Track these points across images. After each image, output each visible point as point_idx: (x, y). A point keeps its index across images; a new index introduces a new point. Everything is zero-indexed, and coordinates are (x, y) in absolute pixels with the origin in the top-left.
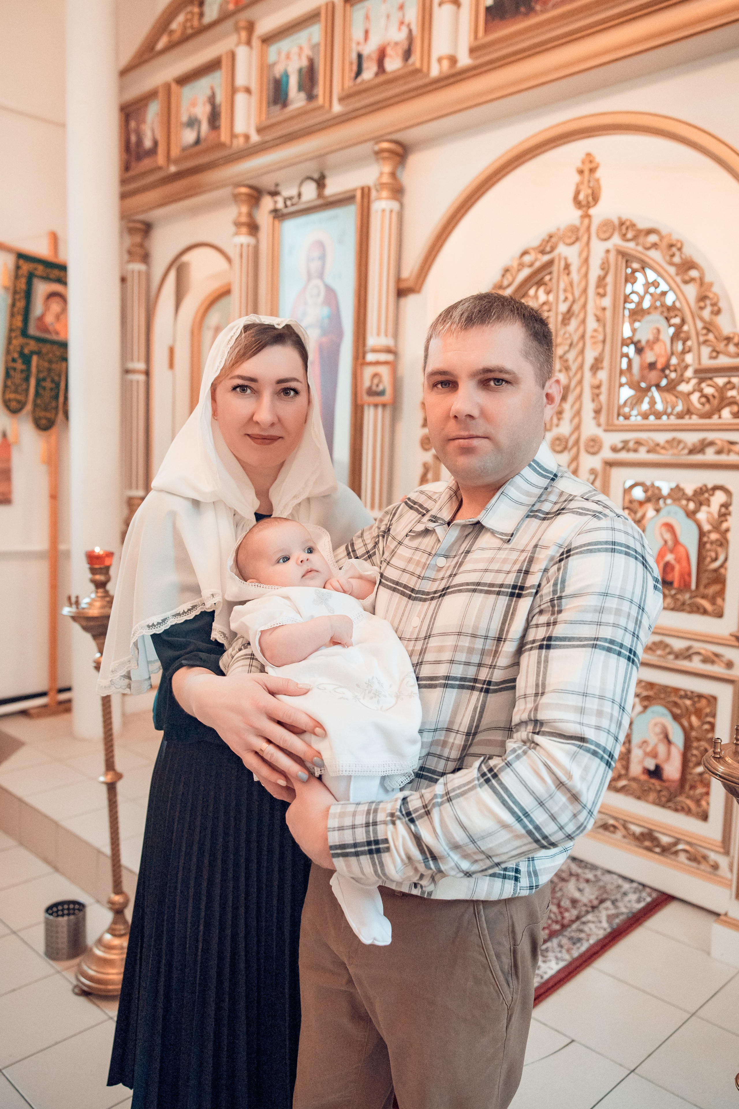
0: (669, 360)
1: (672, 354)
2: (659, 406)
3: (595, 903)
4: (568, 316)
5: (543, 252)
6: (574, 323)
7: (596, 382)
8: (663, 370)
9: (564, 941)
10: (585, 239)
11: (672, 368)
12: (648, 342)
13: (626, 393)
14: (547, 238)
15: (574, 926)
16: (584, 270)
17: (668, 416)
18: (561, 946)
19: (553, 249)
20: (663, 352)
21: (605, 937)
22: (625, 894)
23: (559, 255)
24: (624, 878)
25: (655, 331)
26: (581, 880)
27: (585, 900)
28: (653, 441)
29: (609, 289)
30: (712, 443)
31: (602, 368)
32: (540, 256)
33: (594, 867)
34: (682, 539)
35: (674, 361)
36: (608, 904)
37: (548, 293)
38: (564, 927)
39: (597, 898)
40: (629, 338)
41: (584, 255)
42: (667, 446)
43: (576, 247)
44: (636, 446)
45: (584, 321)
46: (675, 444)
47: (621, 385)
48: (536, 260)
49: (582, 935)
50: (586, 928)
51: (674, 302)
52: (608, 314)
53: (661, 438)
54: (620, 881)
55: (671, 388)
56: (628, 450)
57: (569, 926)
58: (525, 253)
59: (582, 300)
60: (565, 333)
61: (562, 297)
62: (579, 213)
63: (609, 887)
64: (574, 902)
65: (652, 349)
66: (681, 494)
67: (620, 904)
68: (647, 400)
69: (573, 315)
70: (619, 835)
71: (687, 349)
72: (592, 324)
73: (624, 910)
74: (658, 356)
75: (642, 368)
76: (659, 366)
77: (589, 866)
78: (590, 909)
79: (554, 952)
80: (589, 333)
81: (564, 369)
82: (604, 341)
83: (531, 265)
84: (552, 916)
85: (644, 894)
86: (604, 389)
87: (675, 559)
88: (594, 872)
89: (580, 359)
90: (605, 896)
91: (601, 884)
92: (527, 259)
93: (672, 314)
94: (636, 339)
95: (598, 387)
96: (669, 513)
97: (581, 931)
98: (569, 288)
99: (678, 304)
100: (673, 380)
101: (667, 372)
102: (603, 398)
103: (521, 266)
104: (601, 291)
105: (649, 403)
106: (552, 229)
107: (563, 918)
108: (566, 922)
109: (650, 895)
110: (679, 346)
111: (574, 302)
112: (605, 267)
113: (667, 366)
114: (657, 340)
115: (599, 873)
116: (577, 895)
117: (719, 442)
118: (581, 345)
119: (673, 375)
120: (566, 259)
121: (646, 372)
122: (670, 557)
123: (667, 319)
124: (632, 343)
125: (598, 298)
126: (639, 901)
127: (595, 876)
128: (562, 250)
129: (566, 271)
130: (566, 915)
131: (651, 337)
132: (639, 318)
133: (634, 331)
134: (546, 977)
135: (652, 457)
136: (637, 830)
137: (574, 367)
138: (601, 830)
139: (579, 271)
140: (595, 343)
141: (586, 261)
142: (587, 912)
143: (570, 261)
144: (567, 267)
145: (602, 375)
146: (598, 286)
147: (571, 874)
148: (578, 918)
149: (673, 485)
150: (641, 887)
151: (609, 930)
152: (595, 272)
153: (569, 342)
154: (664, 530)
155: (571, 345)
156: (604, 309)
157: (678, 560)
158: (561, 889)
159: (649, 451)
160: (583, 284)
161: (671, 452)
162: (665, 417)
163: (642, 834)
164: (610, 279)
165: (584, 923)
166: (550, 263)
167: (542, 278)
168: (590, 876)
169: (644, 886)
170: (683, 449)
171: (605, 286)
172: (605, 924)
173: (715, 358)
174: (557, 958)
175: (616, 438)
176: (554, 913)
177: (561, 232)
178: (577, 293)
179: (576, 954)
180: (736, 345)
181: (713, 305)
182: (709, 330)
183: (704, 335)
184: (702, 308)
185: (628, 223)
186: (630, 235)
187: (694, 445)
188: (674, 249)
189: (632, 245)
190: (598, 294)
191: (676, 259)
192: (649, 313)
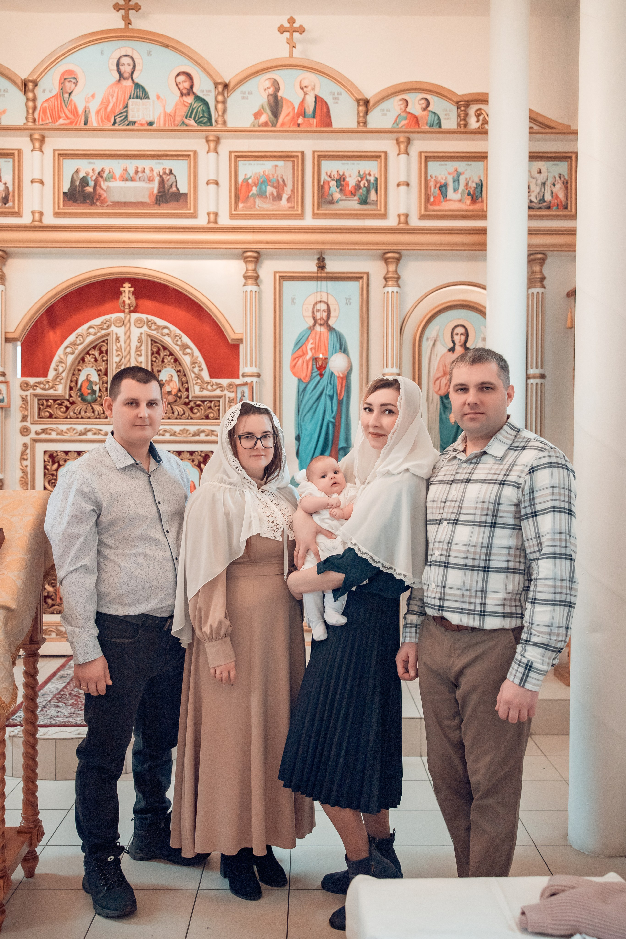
4: (119, 364)
5: (104, 329)
8: (175, 396)
10: (128, 325)
12: (166, 381)
14: (105, 322)
16: (127, 341)
19: (108, 328)
20: (175, 387)
23: (114, 332)
25: (170, 376)
28: (173, 430)
29: (143, 352)
32: (102, 331)
41: (128, 333)
42: (181, 433)
46: (185, 432)
48: (98, 332)
53: (177, 428)
58: (91, 328)
65: (169, 385)
74: (172, 388)
75: (164, 394)
76: (173, 393)
83: (95, 335)
92: (93, 331)
103: (89, 334)
104: (139, 353)
106: (107, 318)
112: (140, 340)
114: (171, 380)
120: (116, 334)
121: (166, 395)
125: (137, 356)
128: (114, 329)
129: (117, 341)
131: (168, 379)
135: (174, 438)
139: (125, 342)
141: (129, 337)
143: (118, 335)
144: (118, 339)
146: (136, 350)
152: (134, 343)
159: (171, 435)
160: (128, 348)
161: (183, 436)
164: (143, 348)
166: (108, 334)
170: (189, 434)
171: (141, 351)
173: (202, 391)
177: (113, 320)
178: (124, 352)
180: (212, 386)
181: (199, 367)
182: (198, 378)
183: (195, 380)
184: (194, 367)
185: (152, 322)
186: (153, 327)
187: (194, 432)
188: (178, 338)
189: (155, 332)
190: (138, 354)
191: (179, 343)
192: (165, 367)
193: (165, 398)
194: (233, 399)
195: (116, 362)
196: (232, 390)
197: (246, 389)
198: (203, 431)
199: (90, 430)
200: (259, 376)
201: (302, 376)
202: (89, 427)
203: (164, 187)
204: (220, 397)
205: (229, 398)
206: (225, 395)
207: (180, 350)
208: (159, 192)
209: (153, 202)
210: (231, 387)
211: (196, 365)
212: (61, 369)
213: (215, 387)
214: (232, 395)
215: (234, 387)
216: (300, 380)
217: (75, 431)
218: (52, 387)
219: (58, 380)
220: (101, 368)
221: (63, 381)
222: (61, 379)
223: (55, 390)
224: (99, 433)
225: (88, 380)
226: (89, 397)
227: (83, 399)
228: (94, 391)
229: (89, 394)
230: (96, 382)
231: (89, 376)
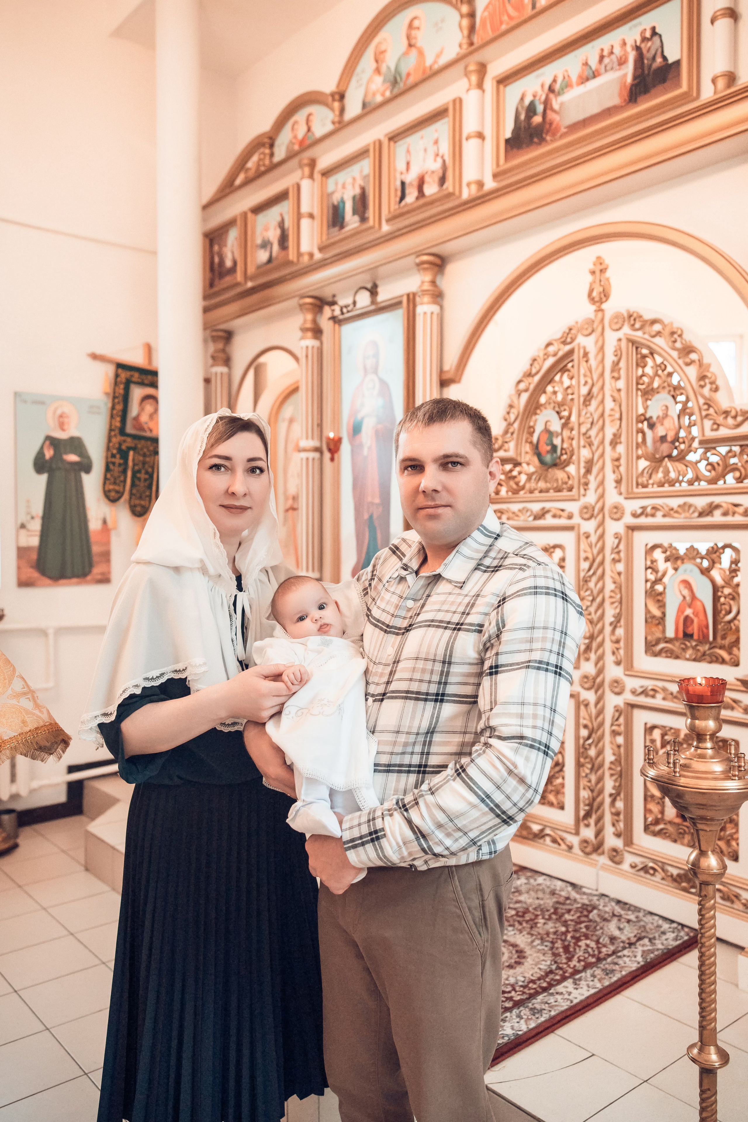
0: (678, 433)
1: (680, 428)
2: (673, 475)
3: (633, 940)
4: (588, 398)
5: (564, 343)
6: (594, 403)
7: (616, 456)
8: (673, 442)
9: (598, 972)
10: (600, 329)
11: (681, 440)
12: (658, 417)
13: (643, 464)
14: (567, 331)
15: (609, 960)
16: (600, 356)
17: (680, 482)
18: (593, 976)
19: (573, 340)
20: (672, 427)
21: (638, 969)
22: (664, 933)
23: (579, 344)
24: (665, 919)
25: (664, 408)
26: (623, 920)
27: (623, 938)
28: (667, 506)
29: (623, 373)
30: (718, 506)
31: (620, 443)
32: (562, 346)
33: (637, 909)
34: (698, 594)
35: (682, 434)
36: (646, 941)
37: (571, 378)
38: (599, 960)
39: (635, 936)
40: (642, 415)
41: (600, 343)
42: (680, 510)
43: (593, 338)
44: (653, 511)
45: (602, 401)
46: (687, 508)
47: (638, 458)
48: (559, 350)
49: (617, 967)
50: (621, 962)
51: (679, 382)
52: (623, 394)
53: (674, 503)
54: (661, 922)
55: (681, 458)
56: (647, 516)
57: (605, 959)
58: (549, 344)
59: (600, 383)
60: (586, 414)
61: (582, 382)
62: (594, 308)
63: (649, 926)
64: (613, 939)
65: (662, 424)
66: (695, 553)
67: (657, 942)
68: (661, 469)
69: (592, 397)
70: (658, 877)
71: (693, 423)
72: (609, 404)
73: (660, 946)
74: (668, 430)
75: (654, 442)
76: (669, 439)
77: (632, 908)
78: (627, 946)
79: (586, 981)
80: (607, 413)
81: (587, 446)
82: (621, 419)
83: (555, 355)
84: (590, 950)
85: (682, 934)
86: (623, 461)
87: (693, 613)
88: (637, 914)
89: (601, 435)
90: (643, 934)
91: (642, 923)
92: (551, 349)
93: (678, 392)
94: (648, 416)
95: (618, 459)
96: (685, 571)
97: (616, 964)
98: (588, 374)
99: (682, 384)
100: (682, 451)
101: (677, 444)
102: (622, 469)
103: (547, 356)
104: (616, 375)
105: (663, 472)
106: (571, 322)
107: (600, 952)
108: (602, 956)
109: (688, 934)
110: (686, 421)
111: (593, 385)
112: (618, 353)
113: (677, 439)
114: (666, 416)
115: (641, 915)
116: (617, 933)
117: (724, 505)
118: (601, 422)
119: (682, 446)
120: (584, 348)
121: (658, 444)
122: (689, 612)
123: (673, 397)
124: (646, 419)
125: (613, 381)
126: (676, 939)
127: (637, 917)
128: (581, 340)
129: (585, 359)
130: (604, 950)
131: (661, 414)
132: (650, 397)
133: (646, 408)
134: (575, 1001)
135: (668, 521)
136: (675, 872)
137: (596, 443)
138: (642, 873)
139: (596, 358)
140: (612, 421)
141: (602, 349)
142: (624, 948)
143: (588, 350)
144: (586, 354)
145: (621, 449)
146: (613, 371)
147: (614, 915)
148: (614, 953)
149: (688, 545)
150: (680, 927)
151: (642, 963)
152: (610, 359)
153: (590, 420)
154: (682, 587)
155: (592, 423)
156: (619, 390)
157: (696, 614)
158: (602, 928)
159: (664, 516)
160: (600, 369)
161: (683, 515)
162: (677, 485)
163: (679, 875)
164: (622, 364)
165: (620, 957)
166: (571, 352)
167: (566, 366)
168: (632, 917)
169: (683, 926)
170: (694, 512)
171: (619, 371)
172: (639, 959)
173: (717, 430)
174: (588, 986)
175: (635, 505)
176: (592, 948)
177: (579, 325)
178: (595, 376)
179: (607, 983)
181: (711, 384)
183: (705, 410)
184: (702, 387)
185: (635, 315)
186: (637, 326)
187: (702, 508)
188: (676, 336)
189: (639, 333)
190: (613, 377)
191: (678, 345)
192: (658, 393)
193: (656, 450)
195: (583, 396)
199: (549, 511)
202: (547, 506)
203: (643, 63)
207: (679, 358)
208: (635, 77)
209: (625, 100)
211: (707, 382)
212: (512, 417)
218: (502, 447)
219: (509, 434)
220: (566, 407)
221: (515, 436)
222: (512, 434)
223: (505, 451)
224: (560, 517)
225: (547, 431)
226: (548, 458)
227: (542, 461)
228: (554, 448)
229: (548, 452)
230: (557, 432)
231: (548, 423)
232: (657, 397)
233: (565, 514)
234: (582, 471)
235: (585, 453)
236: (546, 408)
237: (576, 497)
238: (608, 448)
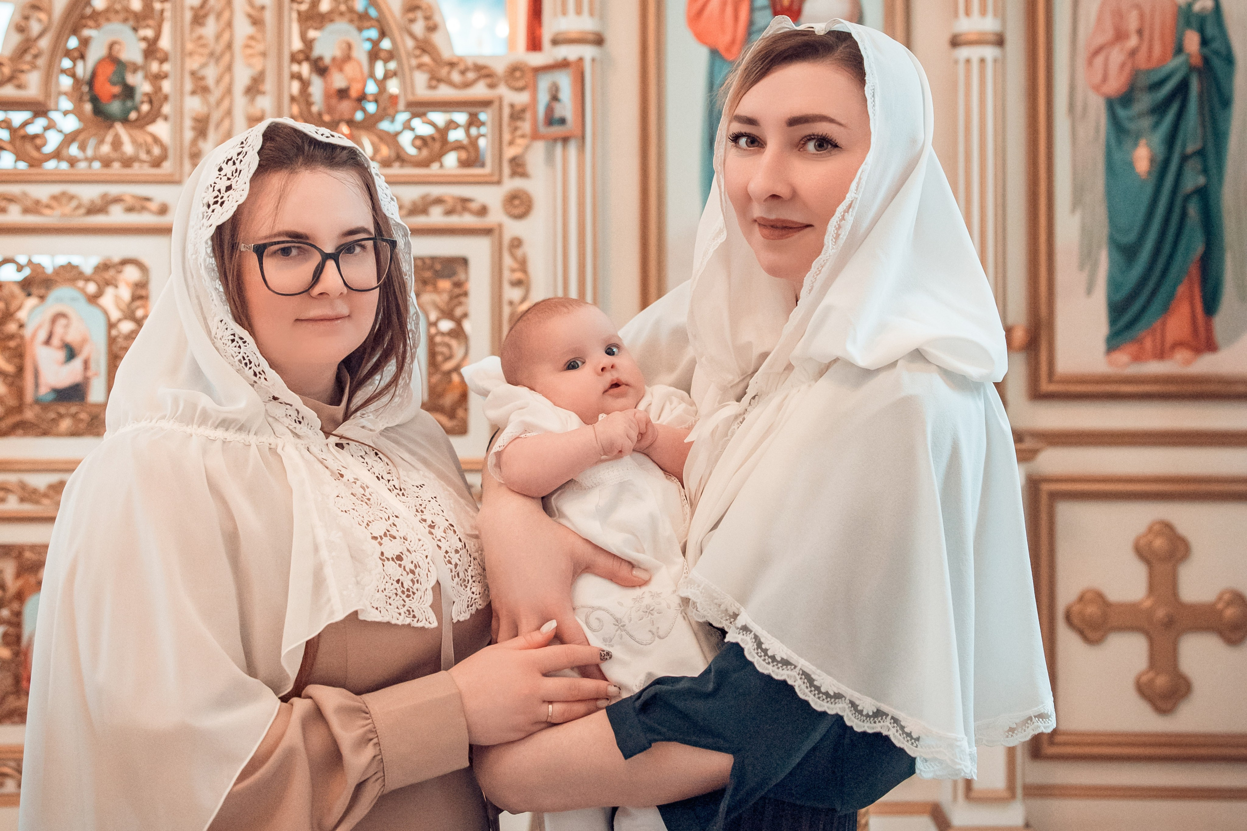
7: (256, 113)
8: (357, 100)
12: (334, 59)
20: (357, 76)
25: (344, 46)
30: (436, 201)
31: (263, 92)
35: (372, 88)
40: (300, 52)
45: (229, 23)
51: (366, 8)
52: (269, 15)
55: (369, 124)
60: (196, 39)
65: (341, 70)
71: (390, 72)
74: (351, 80)
75: (327, 96)
76: (354, 93)
80: (239, 42)
81: (198, 93)
82: (264, 55)
89: (225, 79)
93: (364, 23)
99: (373, 12)
100: (372, 115)
101: (364, 103)
110: (378, 69)
113: (363, 95)
114: (347, 58)
117: (446, 199)
118: (227, 57)
119: (371, 108)
121: (334, 101)
123: (359, 30)
124: (307, 58)
131: (338, 53)
132: (314, 24)
133: (309, 41)
137: (216, 90)
140: (249, 56)
145: (265, 102)
155: (210, 56)
156: (261, 7)
173: (435, 88)
180: (463, 73)
181: (427, 18)
182: (424, 51)
183: (417, 57)
184: (412, 21)
187: (414, 204)
192: (332, 21)
193: (330, 110)
194: (523, 110)
195: (192, 8)
196: (521, 84)
197: (565, 81)
198: (439, 201)
199: (117, 200)
200: (599, 41)
201: (723, 41)
202: (114, 190)
204: (486, 104)
205: (512, 106)
206: (501, 99)
210: (518, 74)
211: (419, 14)
212: (35, 28)
213: (471, 75)
214: (521, 98)
215: (529, 75)
216: (714, 53)
217: (74, 203)
218: (11, 79)
219: (28, 57)
220: (151, 22)
221: (41, 62)
222: (36, 56)
223: (19, 87)
224: (143, 209)
225: (112, 59)
226: (115, 107)
227: (98, 111)
228: (129, 92)
229: (115, 97)
230: (134, 64)
231: (117, 47)
232: (330, 28)
233: (153, 206)
234: (189, 135)
235: (194, 105)
236: (108, 20)
237: (177, 178)
238: (240, 101)
